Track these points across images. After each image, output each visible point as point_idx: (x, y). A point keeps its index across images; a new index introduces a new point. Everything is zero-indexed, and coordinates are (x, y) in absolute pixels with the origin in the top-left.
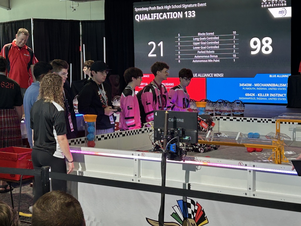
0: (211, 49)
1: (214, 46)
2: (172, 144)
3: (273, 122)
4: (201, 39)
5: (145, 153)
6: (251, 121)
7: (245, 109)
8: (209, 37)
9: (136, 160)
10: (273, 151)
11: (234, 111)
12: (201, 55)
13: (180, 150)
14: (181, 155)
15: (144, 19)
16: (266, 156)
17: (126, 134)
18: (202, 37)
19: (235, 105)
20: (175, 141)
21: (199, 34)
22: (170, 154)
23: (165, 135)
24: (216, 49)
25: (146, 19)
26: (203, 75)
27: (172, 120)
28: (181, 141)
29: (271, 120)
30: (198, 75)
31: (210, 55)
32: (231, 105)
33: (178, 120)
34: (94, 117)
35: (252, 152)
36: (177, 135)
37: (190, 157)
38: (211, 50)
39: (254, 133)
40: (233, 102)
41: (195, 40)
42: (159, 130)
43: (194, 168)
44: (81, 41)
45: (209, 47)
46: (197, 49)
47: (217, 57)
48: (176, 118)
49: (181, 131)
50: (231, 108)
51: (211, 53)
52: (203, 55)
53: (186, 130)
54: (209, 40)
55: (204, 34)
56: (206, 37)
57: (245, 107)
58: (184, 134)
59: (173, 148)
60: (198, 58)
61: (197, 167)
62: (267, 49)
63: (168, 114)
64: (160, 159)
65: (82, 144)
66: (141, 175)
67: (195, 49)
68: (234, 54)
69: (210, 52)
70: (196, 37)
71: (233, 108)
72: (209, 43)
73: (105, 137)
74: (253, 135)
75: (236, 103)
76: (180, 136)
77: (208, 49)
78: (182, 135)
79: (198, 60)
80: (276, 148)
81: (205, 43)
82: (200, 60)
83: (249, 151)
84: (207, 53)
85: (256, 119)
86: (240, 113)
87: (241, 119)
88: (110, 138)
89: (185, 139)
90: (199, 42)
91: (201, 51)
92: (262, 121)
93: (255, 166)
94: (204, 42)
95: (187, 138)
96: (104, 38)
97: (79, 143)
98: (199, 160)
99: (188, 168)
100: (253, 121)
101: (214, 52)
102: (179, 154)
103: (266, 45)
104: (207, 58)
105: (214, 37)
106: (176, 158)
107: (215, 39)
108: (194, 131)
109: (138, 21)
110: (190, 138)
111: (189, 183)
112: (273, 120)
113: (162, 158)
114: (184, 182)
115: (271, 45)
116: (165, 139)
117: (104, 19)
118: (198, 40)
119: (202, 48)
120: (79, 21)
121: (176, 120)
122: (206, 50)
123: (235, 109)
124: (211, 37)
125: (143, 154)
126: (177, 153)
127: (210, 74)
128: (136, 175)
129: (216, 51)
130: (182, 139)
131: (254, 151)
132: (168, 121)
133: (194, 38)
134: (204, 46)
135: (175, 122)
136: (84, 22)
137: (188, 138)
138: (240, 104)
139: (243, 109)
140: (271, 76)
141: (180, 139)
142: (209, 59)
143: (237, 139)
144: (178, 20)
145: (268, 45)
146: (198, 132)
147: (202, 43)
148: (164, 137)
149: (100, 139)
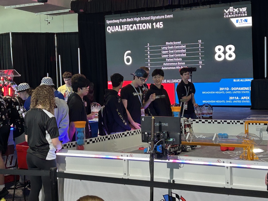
0: (179, 56)
1: (181, 54)
2: (158, 145)
3: (241, 124)
4: (169, 48)
5: (133, 154)
6: (221, 123)
7: (213, 112)
8: (177, 46)
9: (125, 160)
10: (244, 149)
11: (203, 114)
12: (170, 63)
13: (166, 151)
14: (166, 155)
15: (116, 31)
16: (237, 155)
17: (111, 138)
18: (169, 46)
19: (204, 108)
20: (161, 143)
21: (167, 43)
22: (157, 154)
23: (152, 138)
24: (183, 56)
25: (117, 30)
26: (172, 81)
27: (158, 124)
28: (166, 142)
29: (239, 122)
30: (167, 81)
31: (177, 62)
32: (201, 108)
33: (163, 124)
34: (84, 123)
35: (225, 151)
36: (163, 138)
37: (173, 157)
38: (178, 58)
39: (223, 133)
40: (202, 106)
41: (163, 49)
42: (146, 133)
43: (177, 166)
44: (56, 52)
45: (177, 55)
46: (165, 57)
47: (185, 64)
48: (161, 123)
49: (166, 134)
50: (200, 111)
51: (178, 61)
52: (171, 63)
53: (170, 133)
54: (177, 48)
55: (171, 43)
56: (174, 46)
57: (213, 110)
58: (169, 136)
59: (160, 149)
60: (166, 65)
61: (180, 165)
62: (230, 56)
63: (154, 119)
64: (149, 159)
65: (74, 147)
66: (130, 174)
67: (163, 57)
68: (200, 61)
69: (177, 59)
70: (164, 46)
71: (202, 111)
72: (177, 51)
73: (93, 141)
74: (222, 135)
75: (205, 107)
76: (166, 138)
77: (176, 57)
78: (167, 137)
79: (167, 67)
80: (249, 147)
81: (173, 52)
82: (168, 67)
83: (223, 151)
84: (175, 61)
85: (226, 121)
86: (208, 116)
87: (212, 121)
88: (97, 141)
89: (170, 140)
90: (167, 50)
91: (169, 58)
92: (231, 123)
93: (232, 163)
94: (172, 50)
95: (171, 140)
96: (79, 49)
97: (70, 147)
98: (182, 159)
99: (172, 167)
100: (223, 123)
101: (181, 60)
102: (165, 154)
103: (229, 52)
104: (175, 65)
105: (181, 45)
106: (162, 158)
107: (182, 48)
108: (177, 133)
109: (110, 32)
110: (174, 140)
111: (174, 179)
112: (241, 121)
113: (150, 158)
114: (169, 178)
115: (234, 52)
116: (152, 141)
117: (78, 31)
118: (167, 48)
119: (170, 56)
120: (54, 34)
121: (161, 124)
122: (174, 57)
123: (204, 112)
124: (178, 46)
125: (131, 156)
126: (163, 153)
127: (178, 80)
128: (125, 174)
129: (184, 59)
130: (167, 141)
131: (227, 150)
132: (154, 126)
133: (163, 47)
134: (172, 54)
135: (160, 126)
136: (58, 34)
137: (173, 140)
138: (208, 107)
139: (212, 111)
140: (234, 80)
141: (165, 141)
142: (177, 66)
143: (213, 139)
144: (147, 30)
145: (231, 52)
146: (181, 134)
147: (170, 52)
148: (152, 140)
149: (88, 143)
